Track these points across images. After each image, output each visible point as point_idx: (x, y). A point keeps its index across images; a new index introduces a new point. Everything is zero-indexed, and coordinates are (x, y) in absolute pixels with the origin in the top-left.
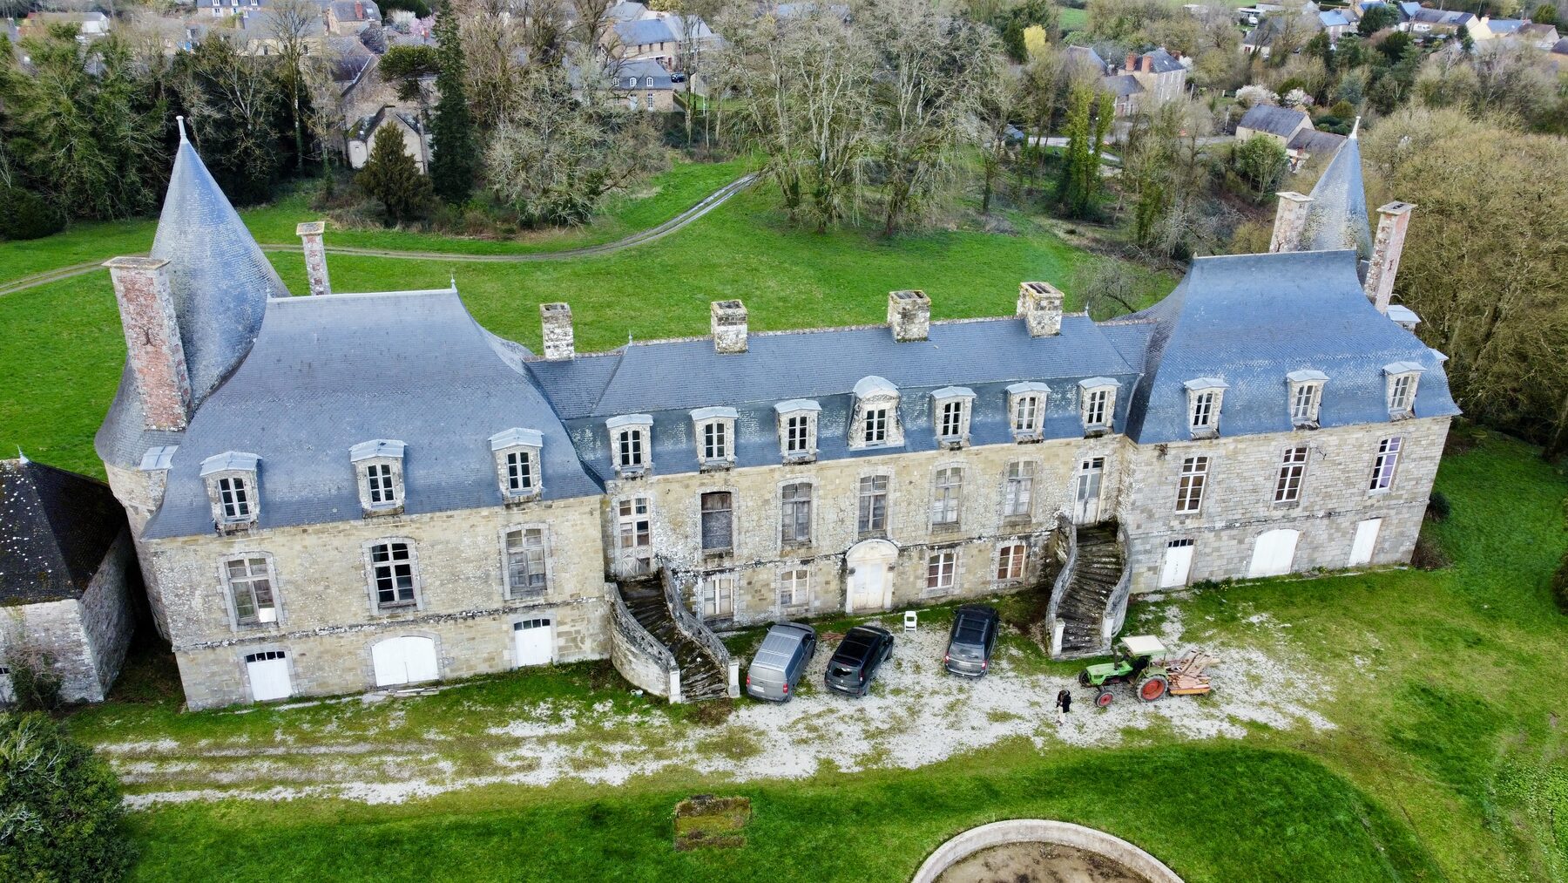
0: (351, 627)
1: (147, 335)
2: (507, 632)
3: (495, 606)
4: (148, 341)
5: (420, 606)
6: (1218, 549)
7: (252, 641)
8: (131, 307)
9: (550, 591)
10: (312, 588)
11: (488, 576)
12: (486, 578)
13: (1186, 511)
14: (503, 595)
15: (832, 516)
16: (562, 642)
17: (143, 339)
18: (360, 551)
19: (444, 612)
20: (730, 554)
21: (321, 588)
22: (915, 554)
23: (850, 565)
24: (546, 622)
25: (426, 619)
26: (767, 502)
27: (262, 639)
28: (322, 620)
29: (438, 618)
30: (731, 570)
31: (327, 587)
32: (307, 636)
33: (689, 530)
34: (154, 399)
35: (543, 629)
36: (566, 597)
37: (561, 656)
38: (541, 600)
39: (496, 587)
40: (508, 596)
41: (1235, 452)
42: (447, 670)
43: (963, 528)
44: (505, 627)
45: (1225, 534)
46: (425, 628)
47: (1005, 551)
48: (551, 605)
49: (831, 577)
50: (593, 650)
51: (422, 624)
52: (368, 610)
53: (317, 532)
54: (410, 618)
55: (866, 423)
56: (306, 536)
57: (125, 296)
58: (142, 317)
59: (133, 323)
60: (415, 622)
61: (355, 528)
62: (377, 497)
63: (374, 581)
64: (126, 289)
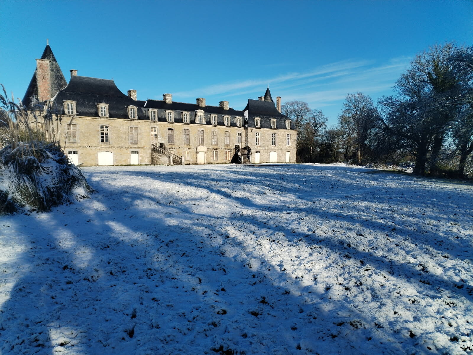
0: (94, 147)
1: (44, 77)
2: (129, 154)
3: (127, 146)
4: (44, 78)
5: (111, 144)
6: (264, 154)
7: (71, 147)
8: (40, 70)
9: (139, 144)
10: (87, 135)
11: (126, 138)
12: (125, 138)
13: (257, 145)
14: (129, 143)
15: (193, 139)
16: (141, 158)
17: (42, 78)
18: (98, 126)
19: (116, 146)
20: (174, 144)
21: (88, 135)
22: (210, 150)
23: (198, 151)
24: (137, 153)
25: (111, 147)
26: (180, 133)
27: (73, 147)
28: (88, 144)
29: (114, 147)
30: (174, 148)
31: (90, 135)
32: (84, 148)
33: (165, 137)
34: (42, 94)
35: (137, 155)
36: (142, 146)
37: (141, 162)
38: (136, 146)
39: (127, 141)
40: (130, 144)
41: (264, 132)
42: (115, 162)
43: (218, 145)
44: (129, 152)
45: (265, 151)
46: (111, 149)
47: (226, 152)
48: (139, 148)
49: (194, 154)
50: (148, 162)
51: (110, 149)
52: (99, 143)
53: (89, 120)
54: (108, 146)
55: (198, 118)
56: (86, 120)
57: (39, 67)
58: (43, 73)
59: (40, 74)
60: (109, 148)
61: (98, 120)
62: (102, 114)
63: (100, 135)
64: (40, 65)
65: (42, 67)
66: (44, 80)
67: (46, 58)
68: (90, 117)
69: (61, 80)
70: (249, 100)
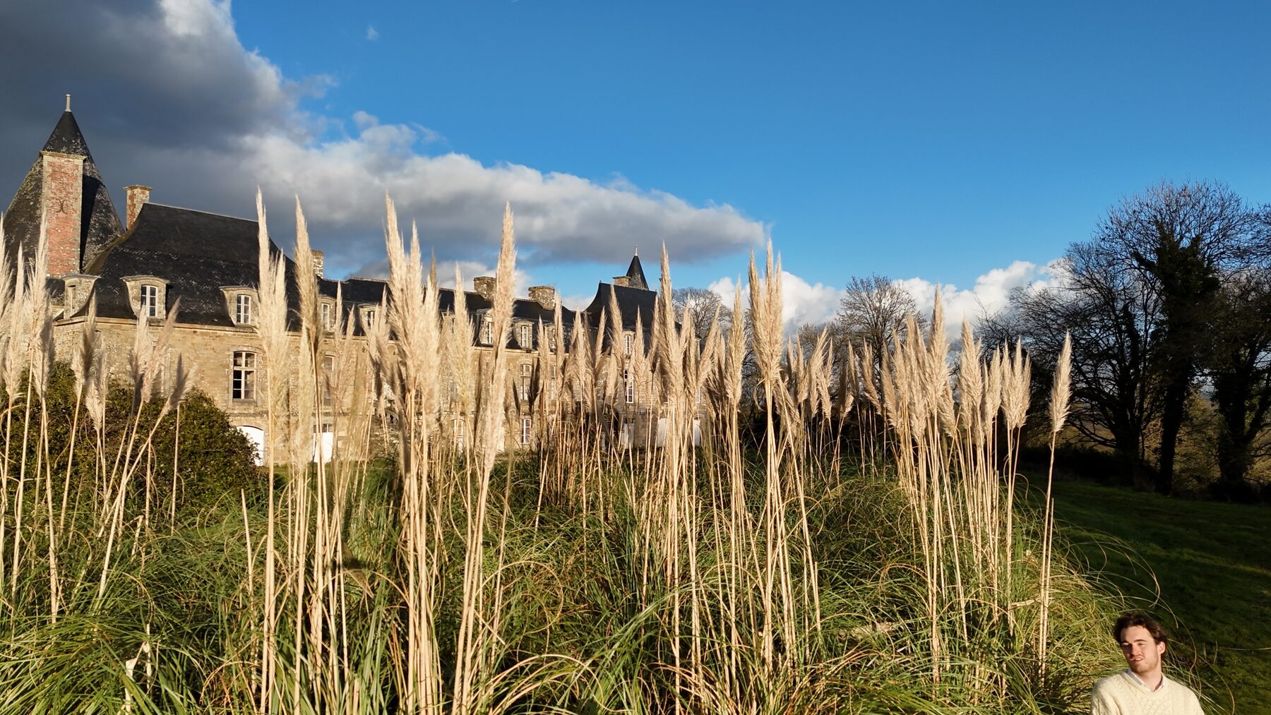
1: (62, 205)
4: (62, 209)
5: (258, 403)
8: (54, 184)
17: (58, 208)
18: (227, 353)
21: (198, 379)
25: (261, 414)
31: (202, 379)
51: (258, 418)
52: (226, 401)
53: (203, 334)
54: (252, 411)
55: (487, 330)
56: (195, 336)
57: (51, 176)
58: (61, 192)
59: (52, 195)
60: (254, 415)
61: (227, 335)
62: (239, 320)
63: (231, 377)
64: (54, 171)
65: (58, 176)
66: (61, 214)
67: (64, 149)
68: (206, 327)
69: (106, 216)
70: (600, 285)
